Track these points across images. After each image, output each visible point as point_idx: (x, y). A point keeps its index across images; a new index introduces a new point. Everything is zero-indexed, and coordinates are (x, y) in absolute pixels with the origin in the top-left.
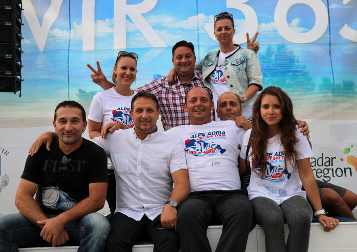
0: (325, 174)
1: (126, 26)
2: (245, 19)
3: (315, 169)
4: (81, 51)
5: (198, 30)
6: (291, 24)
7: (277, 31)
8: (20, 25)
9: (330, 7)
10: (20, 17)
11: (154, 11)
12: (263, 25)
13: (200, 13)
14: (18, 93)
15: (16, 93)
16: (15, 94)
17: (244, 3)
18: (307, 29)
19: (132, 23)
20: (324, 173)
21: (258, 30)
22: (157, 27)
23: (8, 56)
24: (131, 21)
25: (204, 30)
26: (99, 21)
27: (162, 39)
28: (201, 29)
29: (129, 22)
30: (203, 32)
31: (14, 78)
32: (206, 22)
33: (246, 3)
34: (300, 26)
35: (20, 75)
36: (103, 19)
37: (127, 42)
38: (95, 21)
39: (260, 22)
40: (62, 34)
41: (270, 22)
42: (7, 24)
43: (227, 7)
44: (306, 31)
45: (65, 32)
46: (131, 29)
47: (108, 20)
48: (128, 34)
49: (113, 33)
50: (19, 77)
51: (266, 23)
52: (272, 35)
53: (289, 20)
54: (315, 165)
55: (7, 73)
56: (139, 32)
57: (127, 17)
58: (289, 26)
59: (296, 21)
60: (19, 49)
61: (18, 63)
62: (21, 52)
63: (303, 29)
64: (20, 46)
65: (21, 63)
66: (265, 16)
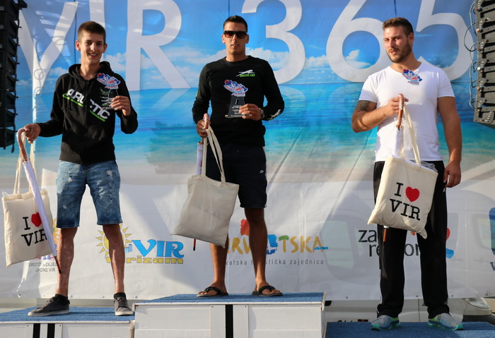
1: (141, 62)
2: (289, 51)
3: (375, 246)
6: (347, 57)
7: (329, 67)
8: (14, 66)
10: (15, 55)
11: (174, 43)
12: (312, 59)
15: (7, 148)
16: (5, 149)
17: (289, 32)
18: (369, 64)
19: (147, 58)
21: (305, 66)
22: (178, 63)
24: (147, 56)
26: (109, 57)
27: (184, 78)
29: (144, 57)
33: (292, 31)
34: (359, 60)
35: (13, 126)
36: (113, 54)
37: (141, 83)
39: (307, 56)
41: (320, 55)
43: (267, 37)
44: (368, 67)
46: (146, 67)
47: (119, 55)
48: (142, 72)
49: (125, 71)
51: (316, 57)
52: (323, 72)
53: (345, 52)
54: (375, 240)
56: (156, 69)
57: (142, 51)
58: (346, 60)
59: (354, 54)
60: (13, 93)
61: (12, 111)
62: (15, 97)
63: (364, 64)
64: (14, 90)
65: (15, 111)
66: (315, 47)
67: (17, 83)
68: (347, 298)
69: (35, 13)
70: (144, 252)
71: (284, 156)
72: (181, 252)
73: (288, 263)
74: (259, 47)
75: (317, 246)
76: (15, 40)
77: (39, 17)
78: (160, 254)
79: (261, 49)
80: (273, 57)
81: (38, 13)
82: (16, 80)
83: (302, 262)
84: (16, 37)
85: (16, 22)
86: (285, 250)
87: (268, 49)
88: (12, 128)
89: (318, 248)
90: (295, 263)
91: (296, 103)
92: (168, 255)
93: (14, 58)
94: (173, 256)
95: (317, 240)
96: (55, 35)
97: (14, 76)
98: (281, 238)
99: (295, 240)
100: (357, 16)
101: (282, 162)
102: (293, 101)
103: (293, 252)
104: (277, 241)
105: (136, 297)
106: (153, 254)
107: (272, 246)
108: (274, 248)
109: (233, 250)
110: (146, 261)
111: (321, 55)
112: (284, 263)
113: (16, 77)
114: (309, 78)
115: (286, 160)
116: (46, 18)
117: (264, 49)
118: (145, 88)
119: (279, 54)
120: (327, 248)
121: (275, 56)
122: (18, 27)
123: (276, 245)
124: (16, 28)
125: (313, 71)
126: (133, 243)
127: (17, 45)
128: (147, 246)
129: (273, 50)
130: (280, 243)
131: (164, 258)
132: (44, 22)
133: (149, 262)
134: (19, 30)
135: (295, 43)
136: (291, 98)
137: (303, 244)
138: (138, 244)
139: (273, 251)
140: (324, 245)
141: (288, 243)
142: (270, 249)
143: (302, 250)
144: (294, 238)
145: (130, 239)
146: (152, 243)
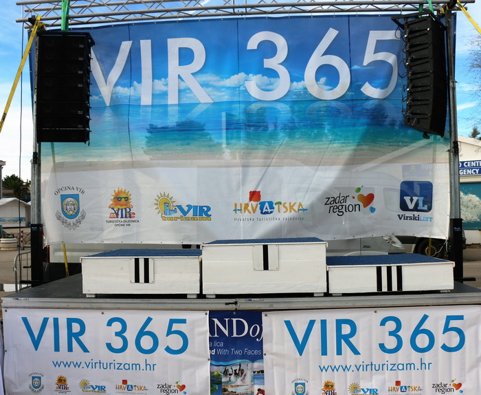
1: (179, 84)
2: (279, 78)
4: (139, 106)
5: (239, 88)
6: (319, 82)
7: (307, 89)
8: (88, 85)
9: (352, 68)
10: (89, 78)
11: (201, 71)
12: (295, 83)
13: (241, 73)
14: (87, 142)
16: (85, 143)
17: (279, 64)
19: (183, 82)
21: (290, 88)
22: (204, 85)
23: (80, 113)
24: (183, 80)
26: (156, 81)
27: (209, 96)
28: (242, 86)
29: (180, 81)
30: (244, 89)
31: (85, 130)
32: (246, 80)
33: (281, 64)
34: (326, 84)
35: (89, 127)
36: (159, 79)
37: (179, 99)
38: (153, 81)
39: (292, 81)
40: (123, 91)
41: (300, 81)
42: (80, 86)
43: (264, 67)
44: (331, 89)
45: (126, 89)
46: (182, 88)
47: (163, 79)
48: (180, 91)
49: (168, 91)
50: (88, 129)
51: (297, 82)
52: (302, 92)
53: (317, 79)
55: (79, 126)
56: (189, 89)
57: (179, 77)
58: (318, 84)
59: (323, 80)
60: (88, 105)
61: (87, 117)
62: (89, 107)
63: (329, 87)
64: (89, 103)
65: (89, 117)
66: (296, 75)
67: (90, 98)
70: (185, 213)
72: (209, 213)
73: (281, 219)
75: (301, 208)
76: (89, 68)
78: (195, 214)
79: (260, 75)
80: (269, 82)
83: (291, 218)
84: (90, 65)
85: (89, 55)
86: (279, 212)
87: (266, 76)
89: (301, 210)
90: (286, 219)
92: (201, 215)
94: (204, 216)
95: (300, 205)
98: (276, 204)
99: (286, 205)
100: (325, 54)
103: (285, 212)
104: (274, 205)
105: (182, 243)
106: (190, 214)
108: (272, 210)
109: (245, 212)
110: (186, 219)
112: (279, 219)
113: (90, 93)
114: (293, 97)
117: (263, 76)
118: (182, 102)
119: (273, 80)
120: (306, 210)
122: (91, 58)
123: (273, 208)
124: (89, 59)
125: (296, 92)
126: (177, 208)
127: (90, 71)
128: (186, 209)
129: (269, 77)
130: (276, 207)
131: (198, 217)
133: (188, 220)
134: (91, 60)
135: (283, 72)
137: (291, 207)
138: (180, 207)
139: (271, 212)
140: (304, 208)
141: (281, 206)
142: (269, 210)
143: (290, 212)
144: (285, 203)
145: (175, 204)
146: (189, 207)
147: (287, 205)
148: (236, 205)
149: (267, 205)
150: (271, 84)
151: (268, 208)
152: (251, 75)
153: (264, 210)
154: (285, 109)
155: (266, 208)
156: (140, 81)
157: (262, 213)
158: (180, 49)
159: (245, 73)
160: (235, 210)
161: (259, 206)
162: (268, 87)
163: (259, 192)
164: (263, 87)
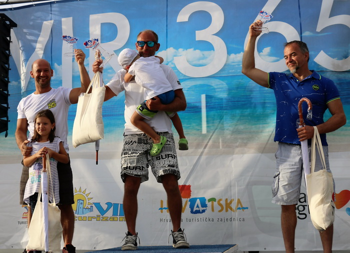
0: (300, 211)
2: (214, 50)
6: (261, 53)
8: (7, 70)
9: (303, 35)
12: (232, 56)
13: (169, 48)
17: (214, 35)
18: (279, 58)
20: (298, 210)
21: (226, 62)
25: (172, 64)
28: (170, 63)
30: (172, 66)
32: (175, 56)
33: (216, 34)
34: (270, 55)
35: (7, 117)
39: (229, 53)
43: (197, 40)
44: (278, 61)
51: (235, 54)
56: (111, 68)
58: (260, 56)
59: (267, 50)
60: (6, 92)
61: (5, 105)
62: (8, 95)
63: (274, 58)
64: (7, 90)
65: (8, 105)
66: (234, 46)
67: (9, 84)
68: (265, 249)
69: (23, 31)
70: (102, 211)
71: (211, 134)
73: (216, 220)
74: (190, 48)
75: (240, 206)
76: (7, 52)
77: (26, 33)
78: (115, 213)
79: (192, 50)
80: (202, 55)
81: (25, 31)
82: (8, 82)
83: (227, 219)
84: (8, 49)
85: (8, 38)
86: (213, 210)
87: (198, 49)
88: (5, 119)
89: (239, 208)
90: (221, 220)
91: (221, 91)
92: (121, 214)
93: (7, 66)
95: (239, 202)
96: (37, 47)
97: (6, 79)
98: (209, 200)
99: (221, 202)
101: (210, 139)
102: (218, 90)
103: (220, 211)
104: (207, 202)
105: (95, 248)
106: (110, 213)
107: (202, 207)
108: (205, 208)
110: (104, 219)
111: (240, 53)
112: (213, 220)
113: (8, 79)
114: (230, 71)
115: (213, 137)
116: (31, 34)
117: (195, 49)
119: (206, 53)
120: (247, 208)
121: (203, 55)
122: (10, 41)
123: (206, 206)
124: (8, 43)
125: (234, 65)
126: (93, 205)
127: (9, 55)
128: (105, 207)
129: (202, 50)
130: (209, 204)
131: (118, 217)
132: (29, 37)
133: (107, 220)
134: (11, 43)
135: (219, 44)
136: (216, 87)
137: (228, 206)
138: (98, 205)
139: (203, 211)
140: (244, 206)
141: (215, 204)
142: (201, 209)
143: (227, 211)
144: (220, 200)
145: (91, 201)
146: (109, 205)
147: (223, 202)
148: (162, 202)
149: (198, 201)
150: (204, 58)
151: (200, 206)
152: (181, 50)
153: (195, 209)
154: (221, 86)
155: (198, 206)
156: (60, 63)
157: (192, 212)
158: (103, 25)
159: (174, 48)
160: (161, 209)
161: (189, 203)
162: (201, 62)
163: (189, 186)
164: (195, 63)
